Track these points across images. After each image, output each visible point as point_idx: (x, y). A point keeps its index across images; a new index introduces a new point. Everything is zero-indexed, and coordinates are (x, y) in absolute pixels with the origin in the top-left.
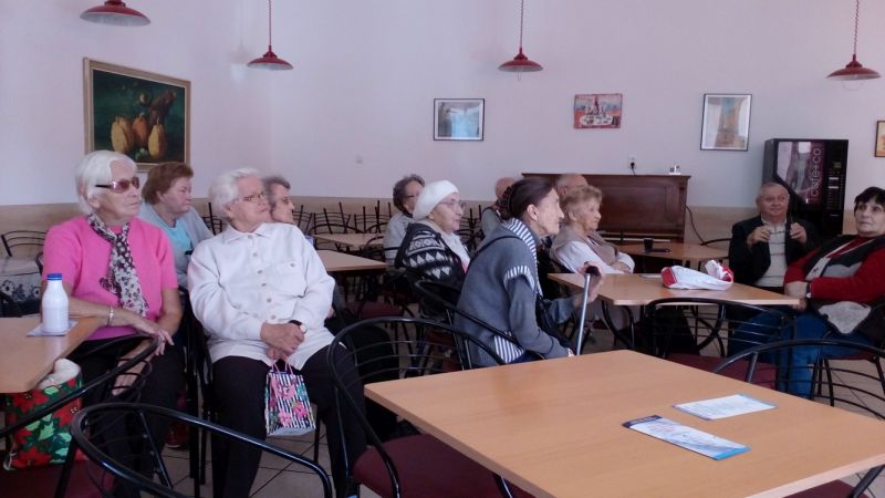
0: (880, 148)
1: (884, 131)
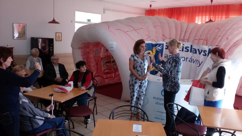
0: (57, 39)
1: (57, 35)
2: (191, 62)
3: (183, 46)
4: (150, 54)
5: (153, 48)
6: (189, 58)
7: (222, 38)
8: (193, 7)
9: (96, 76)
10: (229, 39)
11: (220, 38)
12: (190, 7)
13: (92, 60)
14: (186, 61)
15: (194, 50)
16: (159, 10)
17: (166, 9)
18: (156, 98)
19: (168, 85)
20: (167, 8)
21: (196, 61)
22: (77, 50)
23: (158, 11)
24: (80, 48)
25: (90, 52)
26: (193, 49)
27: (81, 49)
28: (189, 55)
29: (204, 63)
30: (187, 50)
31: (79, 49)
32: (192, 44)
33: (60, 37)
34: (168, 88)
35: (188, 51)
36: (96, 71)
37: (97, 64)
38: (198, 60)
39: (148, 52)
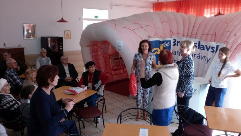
1: (66, 33)
2: (199, 58)
4: (158, 51)
5: (161, 45)
9: (105, 72)
10: (237, 35)
13: (100, 57)
14: (194, 57)
21: (204, 57)
22: (86, 48)
24: (88, 46)
25: (99, 50)
28: (197, 51)
29: (212, 59)
32: (199, 41)
33: (69, 35)
37: (105, 61)
38: (206, 57)
39: (155, 49)
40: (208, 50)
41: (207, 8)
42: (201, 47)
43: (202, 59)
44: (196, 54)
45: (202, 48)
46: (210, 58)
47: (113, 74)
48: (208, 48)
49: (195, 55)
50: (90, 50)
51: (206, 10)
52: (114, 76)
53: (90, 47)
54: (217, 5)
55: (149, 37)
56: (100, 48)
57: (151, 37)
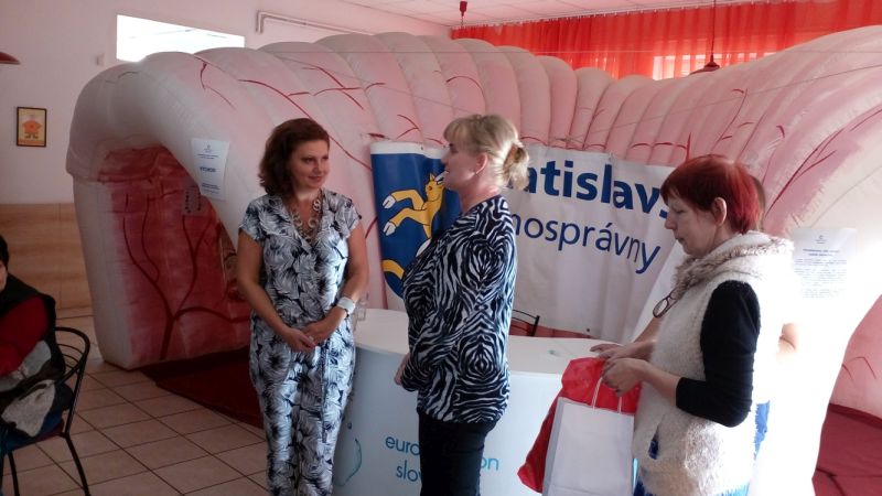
0: (22, 136)
1: (25, 117)
2: (608, 248)
3: (569, 169)
4: (413, 208)
5: (432, 177)
6: (598, 230)
7: (756, 129)
8: (641, 16)
9: (184, 308)
10: (790, 129)
11: (747, 131)
12: (627, 17)
13: (170, 234)
14: (584, 244)
15: (620, 190)
16: (505, 27)
17: (533, 25)
18: (400, 447)
19: (441, 384)
20: (537, 19)
21: (630, 241)
22: (93, 184)
23: (500, 31)
24: (106, 178)
25: (162, 197)
26: (618, 184)
27: (110, 180)
28: (599, 213)
29: (667, 256)
30: (586, 192)
31: (99, 180)
32: (608, 163)
33: (39, 126)
34: (440, 403)
35: (592, 195)
36: (186, 287)
37: (194, 254)
38: (637, 241)
39: (400, 195)
40: (647, 208)
41: (664, 54)
42: (617, 194)
43: (619, 253)
44: (593, 229)
45: (620, 199)
46: (658, 248)
47: (233, 316)
48: (649, 195)
49: (587, 230)
50: (115, 196)
51: (657, 60)
52: (234, 325)
53: (115, 181)
54: (703, 41)
55: (373, 135)
56: (166, 191)
57: (382, 136)
